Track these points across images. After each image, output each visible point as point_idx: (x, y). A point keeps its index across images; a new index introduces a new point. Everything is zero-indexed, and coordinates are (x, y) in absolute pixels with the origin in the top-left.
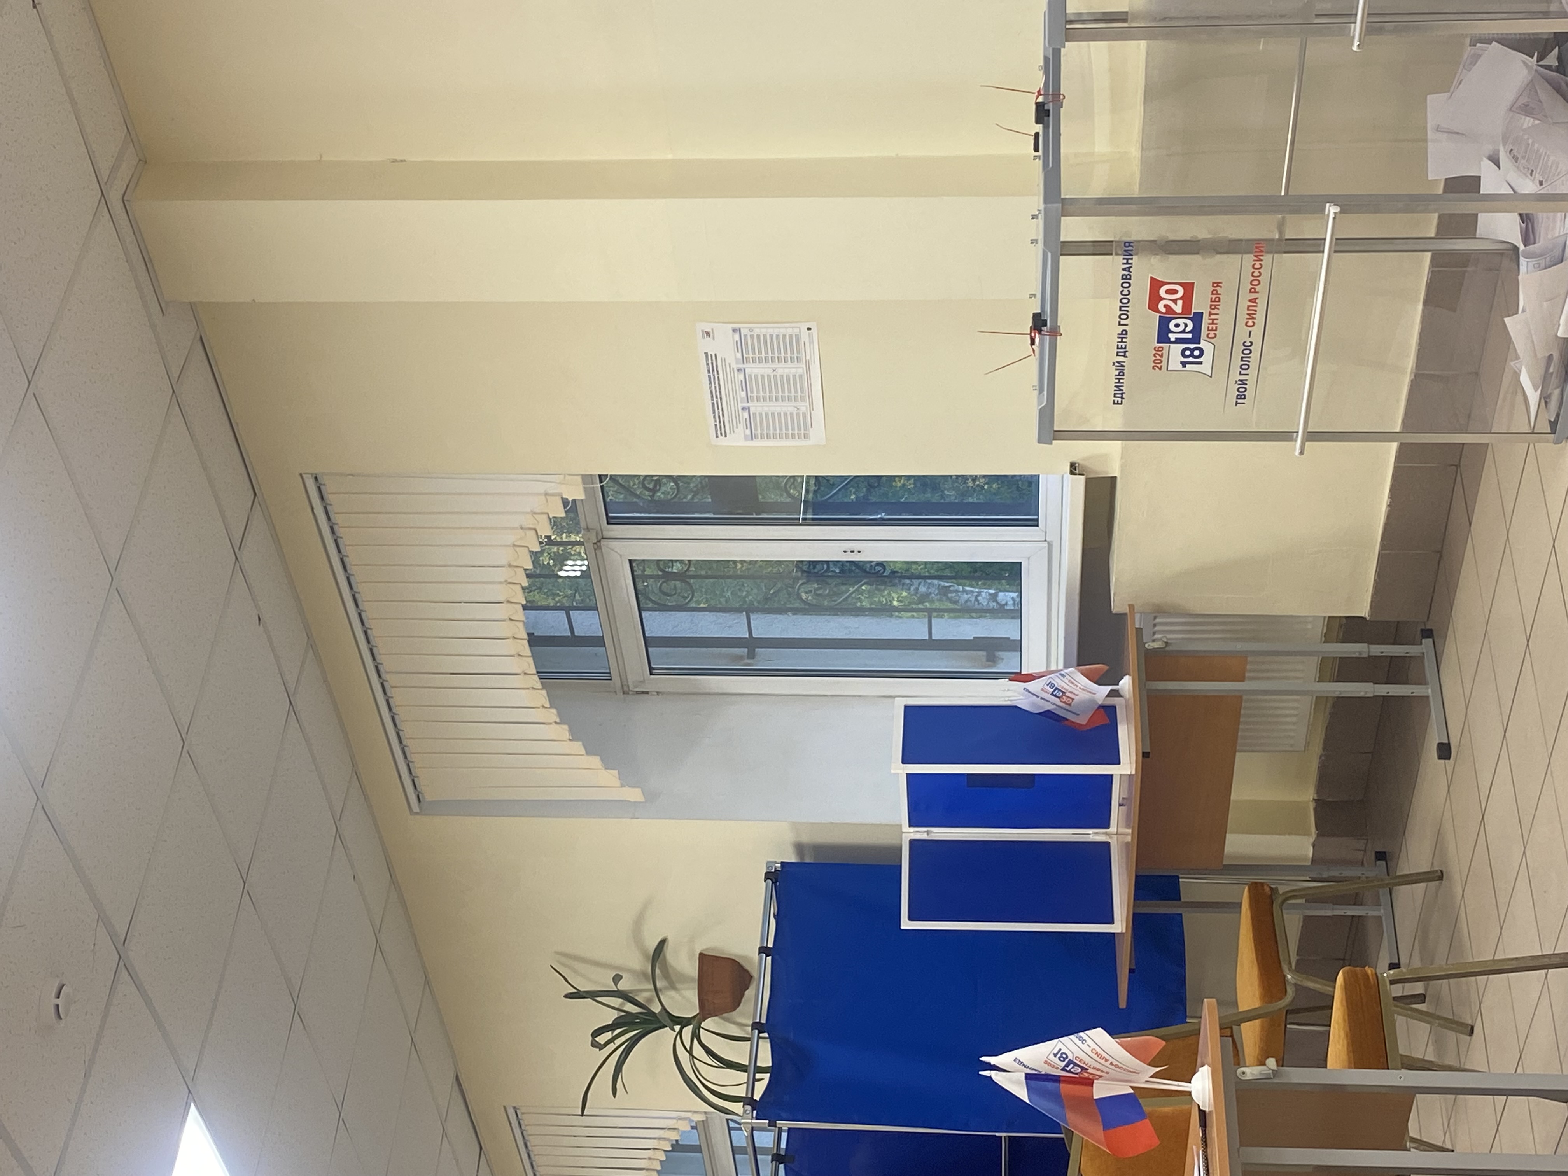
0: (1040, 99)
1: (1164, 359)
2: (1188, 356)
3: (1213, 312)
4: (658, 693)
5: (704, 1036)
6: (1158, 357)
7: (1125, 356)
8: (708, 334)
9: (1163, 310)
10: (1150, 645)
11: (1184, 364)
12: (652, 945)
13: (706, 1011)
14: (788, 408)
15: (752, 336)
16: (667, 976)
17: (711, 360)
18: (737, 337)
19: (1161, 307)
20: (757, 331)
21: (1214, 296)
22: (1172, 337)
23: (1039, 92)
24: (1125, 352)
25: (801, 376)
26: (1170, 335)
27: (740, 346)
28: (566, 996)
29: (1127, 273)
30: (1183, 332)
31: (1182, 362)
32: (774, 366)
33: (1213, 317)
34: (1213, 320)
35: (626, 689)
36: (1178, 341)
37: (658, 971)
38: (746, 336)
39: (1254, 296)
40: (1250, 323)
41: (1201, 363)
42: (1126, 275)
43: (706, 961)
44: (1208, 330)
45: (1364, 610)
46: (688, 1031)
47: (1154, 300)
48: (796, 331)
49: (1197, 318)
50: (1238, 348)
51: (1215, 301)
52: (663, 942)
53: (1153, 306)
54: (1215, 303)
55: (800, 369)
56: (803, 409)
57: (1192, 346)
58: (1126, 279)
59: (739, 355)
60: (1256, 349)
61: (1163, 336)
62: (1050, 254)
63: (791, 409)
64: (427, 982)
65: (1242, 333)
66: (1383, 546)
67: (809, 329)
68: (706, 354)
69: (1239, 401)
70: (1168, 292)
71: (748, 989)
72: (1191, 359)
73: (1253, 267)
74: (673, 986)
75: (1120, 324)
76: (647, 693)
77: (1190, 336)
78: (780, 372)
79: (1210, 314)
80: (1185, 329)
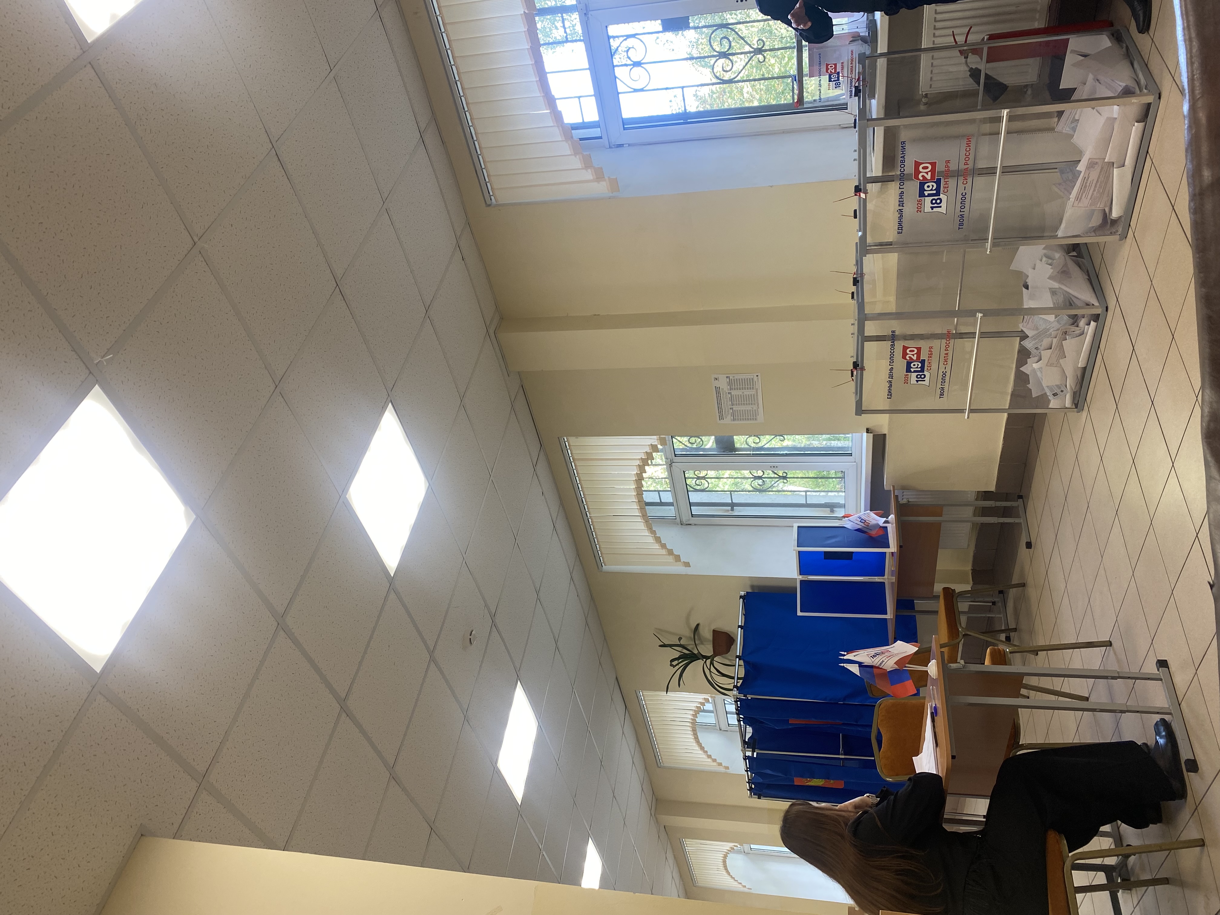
0: (855, 276)
1: (909, 379)
2: (919, 378)
3: (929, 359)
4: (695, 525)
5: (715, 663)
6: (906, 379)
7: (892, 378)
8: (716, 379)
9: (908, 359)
10: (901, 502)
11: (917, 381)
12: (694, 626)
13: (716, 654)
14: (749, 408)
15: (734, 379)
16: (700, 639)
17: (717, 389)
18: (728, 380)
19: (907, 358)
20: (736, 377)
21: (930, 353)
22: (912, 370)
23: (854, 273)
25: (754, 395)
26: (911, 369)
27: (730, 383)
28: (660, 646)
29: (892, 347)
30: (917, 368)
31: (916, 380)
32: (743, 391)
33: (929, 361)
34: (929, 362)
35: (682, 523)
36: (915, 372)
37: (696, 637)
38: (731, 379)
39: (947, 352)
40: (945, 364)
41: (925, 381)
43: (715, 632)
44: (928, 367)
45: (993, 488)
46: (708, 661)
47: (904, 355)
48: (752, 377)
49: (923, 362)
50: (941, 374)
52: (698, 625)
53: (904, 357)
54: (930, 355)
55: (753, 392)
56: (755, 408)
57: (921, 374)
59: (729, 387)
60: (948, 374)
61: (908, 370)
63: (750, 408)
64: (605, 639)
65: (942, 368)
66: (1000, 461)
67: (757, 376)
68: (716, 387)
69: (941, 396)
70: (910, 351)
71: (732, 645)
72: (920, 379)
73: (946, 345)
74: (702, 643)
75: (890, 365)
76: (691, 524)
77: (920, 369)
78: (745, 393)
79: (928, 360)
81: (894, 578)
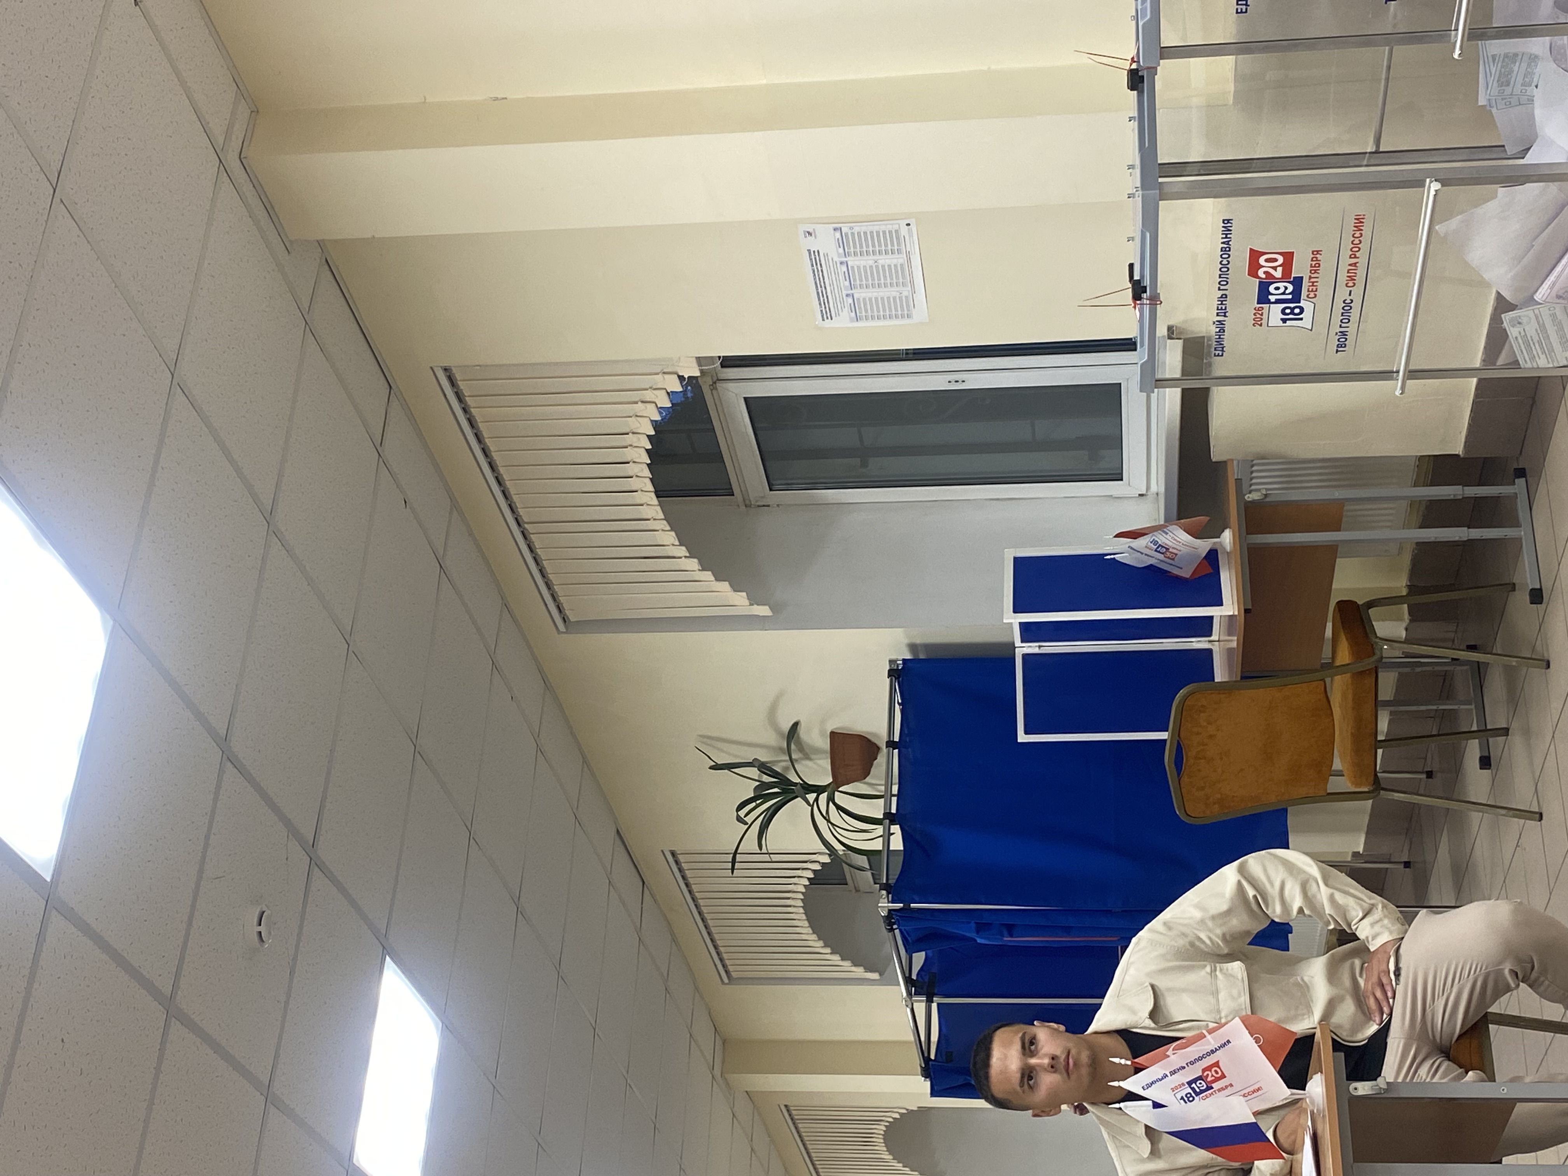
0: (1134, 66)
1: (1265, 317)
2: (1288, 314)
3: (1313, 276)
4: (778, 505)
5: (839, 798)
6: (1258, 316)
7: (1225, 316)
8: (810, 234)
9: (1264, 276)
10: (1249, 497)
11: (1284, 321)
12: (786, 726)
13: (838, 782)
14: (892, 292)
15: (853, 234)
16: (801, 749)
17: (814, 257)
18: (838, 235)
19: (1261, 273)
20: (856, 230)
21: (1314, 263)
22: (1272, 298)
23: (1133, 58)
24: (1225, 313)
25: (902, 265)
26: (1270, 297)
27: (842, 242)
28: (710, 768)
29: (1226, 246)
30: (1284, 293)
31: (1282, 319)
32: (875, 258)
33: (1312, 280)
34: (1313, 282)
35: (747, 502)
36: (1278, 302)
37: (793, 746)
38: (846, 235)
39: (1353, 261)
40: (1351, 284)
41: (1301, 319)
42: (1226, 248)
43: (835, 737)
44: (1308, 291)
45: (1458, 448)
46: (824, 797)
47: (1254, 267)
48: (896, 227)
49: (1298, 283)
50: (1339, 305)
51: (1315, 267)
52: (796, 725)
53: (1253, 272)
54: (1315, 268)
55: (900, 259)
56: (905, 293)
57: (1292, 305)
58: (1225, 251)
59: (841, 250)
60: (1356, 306)
61: (1263, 297)
62: (1148, 235)
63: (894, 294)
64: (585, 761)
65: (1342, 293)
66: (1476, 396)
67: (908, 225)
68: (809, 251)
69: (1339, 349)
70: (1267, 260)
71: (876, 759)
72: (1291, 316)
73: (1353, 236)
74: (807, 757)
75: (1219, 289)
76: (768, 506)
77: (1290, 297)
78: (881, 262)
79: (1310, 278)
80: (1285, 291)
81: (1236, 638)
